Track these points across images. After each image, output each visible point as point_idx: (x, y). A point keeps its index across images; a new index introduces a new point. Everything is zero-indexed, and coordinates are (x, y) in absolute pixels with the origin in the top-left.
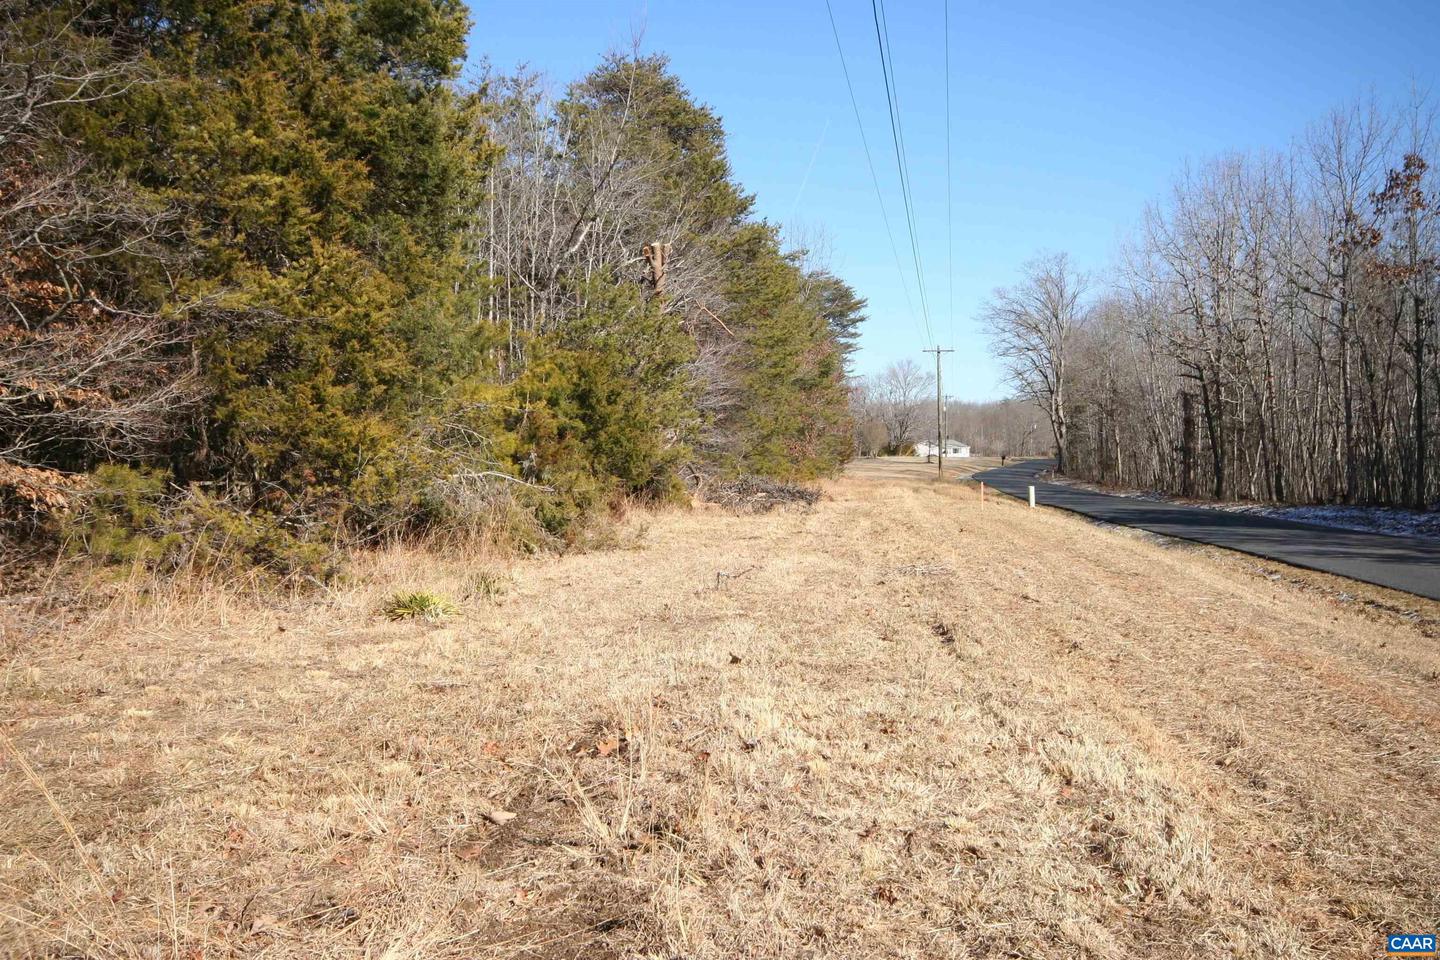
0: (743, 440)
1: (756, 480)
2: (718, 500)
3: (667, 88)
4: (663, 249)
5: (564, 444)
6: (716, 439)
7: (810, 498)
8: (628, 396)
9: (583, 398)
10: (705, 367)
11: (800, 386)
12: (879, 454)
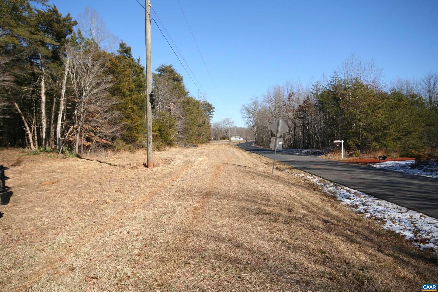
0: (187, 136)
1: (187, 143)
2: (181, 146)
3: (172, 71)
4: (172, 104)
5: (157, 137)
6: (181, 136)
7: (196, 146)
8: (166, 130)
9: (160, 130)
10: (179, 124)
11: (198, 126)
12: (220, 139)
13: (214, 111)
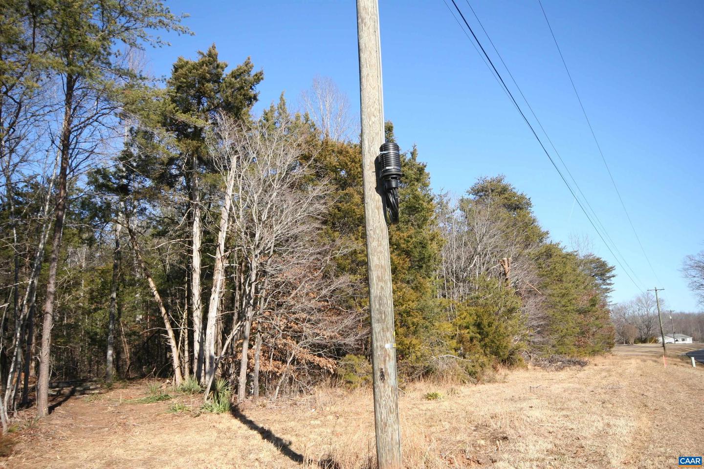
0: (553, 339)
1: (557, 357)
2: (539, 365)
3: (504, 190)
4: (508, 260)
5: (473, 344)
6: (538, 339)
7: (583, 364)
8: (496, 323)
9: (479, 325)
10: (530, 308)
11: (580, 312)
12: (635, 342)
13: (614, 276)
